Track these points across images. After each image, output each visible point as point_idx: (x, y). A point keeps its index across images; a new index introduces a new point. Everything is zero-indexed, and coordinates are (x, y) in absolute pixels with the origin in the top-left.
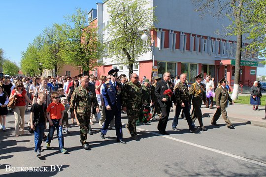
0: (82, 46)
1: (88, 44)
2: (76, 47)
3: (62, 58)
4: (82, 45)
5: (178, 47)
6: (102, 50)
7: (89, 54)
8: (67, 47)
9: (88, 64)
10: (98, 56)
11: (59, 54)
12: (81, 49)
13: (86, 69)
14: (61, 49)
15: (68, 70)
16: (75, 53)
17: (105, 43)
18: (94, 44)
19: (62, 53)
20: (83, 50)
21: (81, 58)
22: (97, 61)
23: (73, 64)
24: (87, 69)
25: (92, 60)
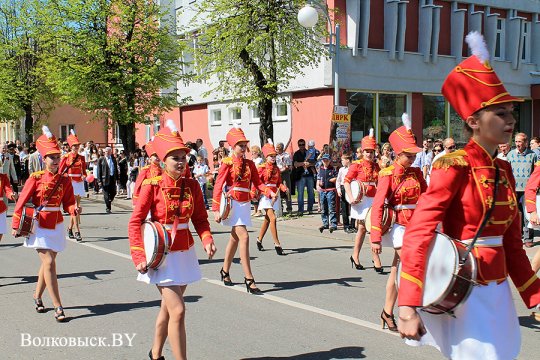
0: (110, 48)
1: (129, 38)
2: (93, 49)
3: (48, 83)
4: (112, 41)
5: (412, 45)
6: (173, 59)
7: (136, 71)
8: (65, 49)
9: (130, 103)
10: (161, 78)
11: (37, 71)
12: (108, 54)
13: (124, 119)
14: (43, 56)
15: (67, 123)
16: (88, 69)
17: (183, 37)
18: (150, 38)
19: (48, 67)
20: (113, 58)
21: (107, 84)
22: (161, 92)
23: (84, 101)
24: (128, 119)
25: (144, 89)
